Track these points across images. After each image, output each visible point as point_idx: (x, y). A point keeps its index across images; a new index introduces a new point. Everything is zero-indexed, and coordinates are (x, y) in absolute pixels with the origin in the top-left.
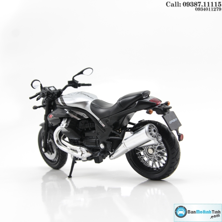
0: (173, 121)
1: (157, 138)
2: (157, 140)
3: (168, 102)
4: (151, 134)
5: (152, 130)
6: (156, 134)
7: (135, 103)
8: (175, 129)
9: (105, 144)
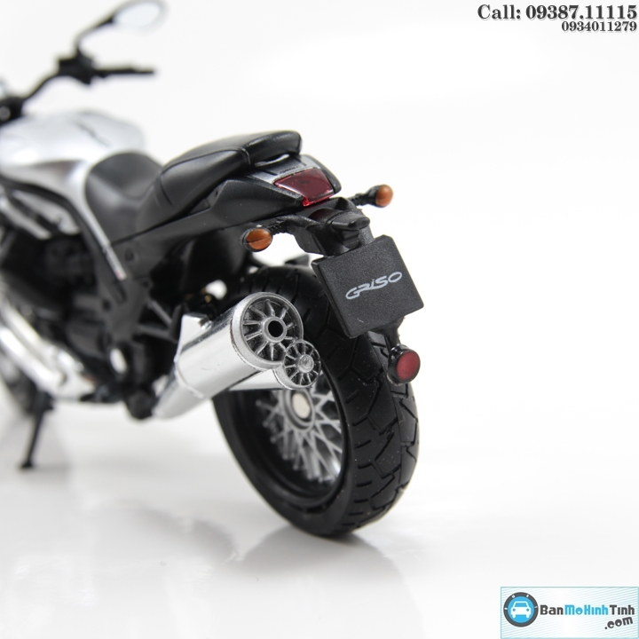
0: (373, 288)
1: (289, 362)
2: (290, 372)
3: (386, 190)
4: (255, 344)
5: (265, 322)
6: (286, 343)
7: (215, 190)
8: (381, 323)
9: (128, 355)
